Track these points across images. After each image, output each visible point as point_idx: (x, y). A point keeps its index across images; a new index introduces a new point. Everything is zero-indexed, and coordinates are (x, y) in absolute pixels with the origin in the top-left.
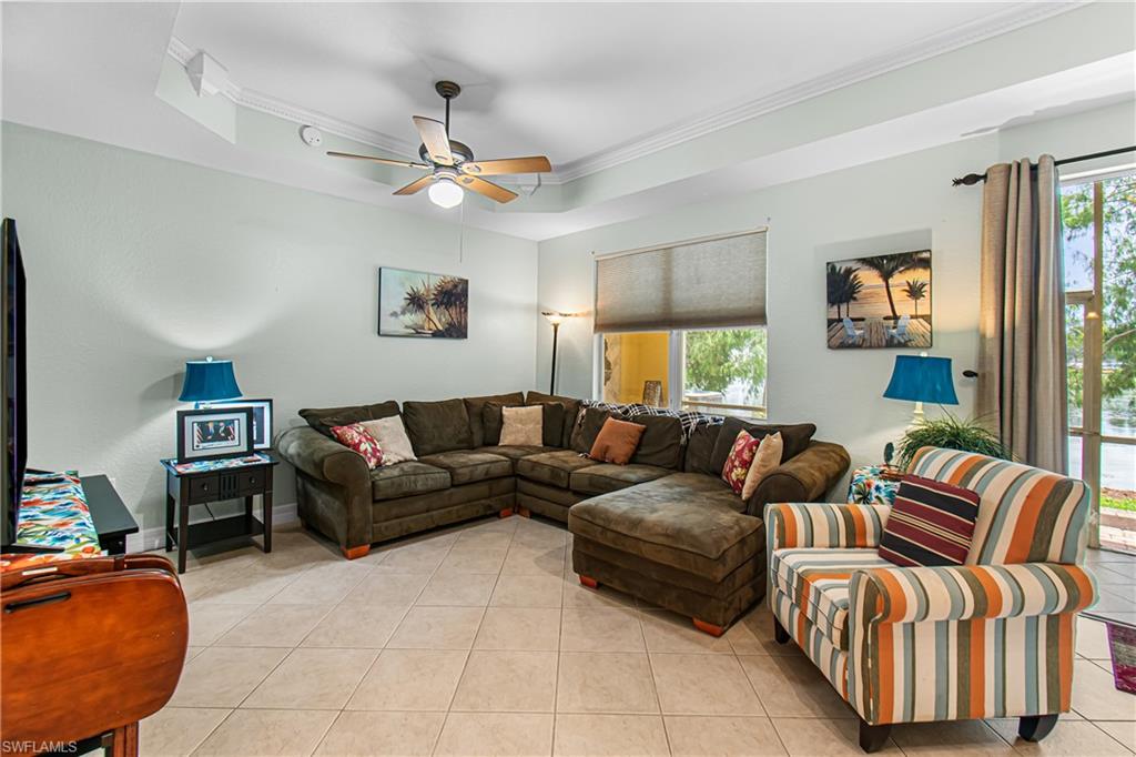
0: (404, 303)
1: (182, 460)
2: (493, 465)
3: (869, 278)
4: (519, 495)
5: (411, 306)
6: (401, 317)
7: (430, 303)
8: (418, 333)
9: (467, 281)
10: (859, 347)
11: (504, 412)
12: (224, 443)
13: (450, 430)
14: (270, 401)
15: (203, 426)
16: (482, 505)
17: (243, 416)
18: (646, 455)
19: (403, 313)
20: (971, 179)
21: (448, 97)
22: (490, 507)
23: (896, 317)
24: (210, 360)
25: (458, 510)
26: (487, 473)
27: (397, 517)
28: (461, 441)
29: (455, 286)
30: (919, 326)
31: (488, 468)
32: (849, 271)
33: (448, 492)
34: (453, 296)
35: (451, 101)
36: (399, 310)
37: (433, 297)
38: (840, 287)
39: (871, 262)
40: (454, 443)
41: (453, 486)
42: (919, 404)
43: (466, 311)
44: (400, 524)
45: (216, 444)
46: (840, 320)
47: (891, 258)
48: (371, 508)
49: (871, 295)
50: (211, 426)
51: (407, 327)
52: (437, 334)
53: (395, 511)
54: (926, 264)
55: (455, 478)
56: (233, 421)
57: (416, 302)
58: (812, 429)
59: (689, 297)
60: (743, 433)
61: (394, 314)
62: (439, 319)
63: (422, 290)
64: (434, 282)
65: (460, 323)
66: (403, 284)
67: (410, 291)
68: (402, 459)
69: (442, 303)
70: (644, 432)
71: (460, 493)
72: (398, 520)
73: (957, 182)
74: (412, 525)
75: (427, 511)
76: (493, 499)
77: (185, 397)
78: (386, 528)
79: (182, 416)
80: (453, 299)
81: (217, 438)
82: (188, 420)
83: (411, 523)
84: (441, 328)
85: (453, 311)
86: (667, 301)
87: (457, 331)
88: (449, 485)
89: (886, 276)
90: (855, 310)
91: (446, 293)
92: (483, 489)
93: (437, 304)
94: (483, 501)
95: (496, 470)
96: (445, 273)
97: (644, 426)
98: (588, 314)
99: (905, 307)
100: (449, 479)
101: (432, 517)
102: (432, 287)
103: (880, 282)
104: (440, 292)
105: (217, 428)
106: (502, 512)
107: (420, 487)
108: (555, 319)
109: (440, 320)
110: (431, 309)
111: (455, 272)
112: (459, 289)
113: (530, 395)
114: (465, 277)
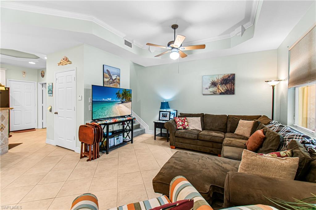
0: (210, 85)
1: (159, 120)
2: (213, 137)
5: (212, 86)
6: (209, 89)
7: (219, 84)
8: (214, 93)
9: (234, 75)
11: (239, 122)
12: (165, 118)
14: (177, 111)
15: (163, 114)
16: (209, 149)
17: (169, 113)
21: (175, 29)
22: (212, 151)
24: (165, 101)
25: (200, 147)
26: (210, 139)
27: (181, 142)
29: (229, 77)
31: (211, 138)
33: (196, 141)
36: (208, 87)
37: (220, 82)
43: (234, 84)
44: (182, 145)
45: (164, 118)
48: (174, 137)
50: (164, 114)
51: (211, 92)
52: (222, 94)
55: (199, 137)
57: (214, 84)
61: (207, 89)
62: (222, 88)
63: (216, 80)
64: (220, 77)
65: (231, 89)
66: (210, 80)
67: (212, 81)
68: (194, 129)
69: (223, 83)
70: (264, 139)
71: (200, 143)
72: (182, 143)
74: (185, 146)
75: (190, 144)
76: (214, 149)
77: (161, 109)
78: (178, 144)
79: (160, 111)
80: (228, 81)
81: (165, 117)
82: (161, 113)
84: (223, 91)
85: (228, 85)
87: (231, 92)
88: (197, 139)
91: (225, 80)
92: (210, 144)
93: (222, 84)
94: (210, 148)
95: (217, 139)
96: (225, 73)
100: (197, 137)
101: (191, 146)
102: (220, 79)
104: (223, 80)
105: (165, 115)
107: (187, 136)
108: (273, 83)
109: (223, 89)
110: (219, 86)
111: (229, 72)
112: (231, 78)
113: (264, 116)
114: (234, 73)
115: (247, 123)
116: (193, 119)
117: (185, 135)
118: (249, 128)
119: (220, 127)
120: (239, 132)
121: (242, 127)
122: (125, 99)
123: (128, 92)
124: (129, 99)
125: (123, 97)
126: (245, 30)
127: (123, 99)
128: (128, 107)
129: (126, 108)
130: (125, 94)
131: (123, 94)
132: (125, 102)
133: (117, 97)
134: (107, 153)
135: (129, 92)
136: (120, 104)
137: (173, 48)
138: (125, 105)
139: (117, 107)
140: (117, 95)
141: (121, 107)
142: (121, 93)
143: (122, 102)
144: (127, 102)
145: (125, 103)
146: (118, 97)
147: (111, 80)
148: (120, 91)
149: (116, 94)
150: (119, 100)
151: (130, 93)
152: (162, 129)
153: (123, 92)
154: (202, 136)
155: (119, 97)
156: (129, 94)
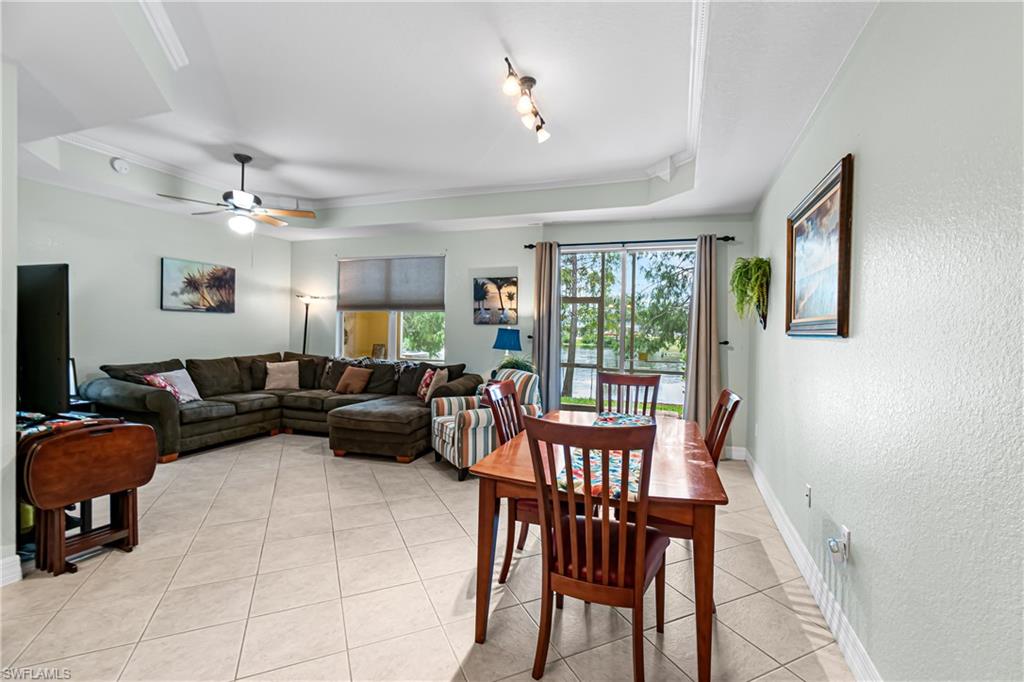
0: (182, 285)
3: (492, 288)
4: (285, 420)
5: (188, 288)
6: (181, 296)
7: (204, 285)
8: (194, 308)
9: (233, 271)
10: (486, 323)
11: (268, 366)
13: (226, 380)
14: (73, 359)
16: (258, 427)
18: (373, 388)
19: (182, 293)
20: (531, 247)
21: (243, 164)
22: (263, 428)
23: (503, 309)
25: (240, 430)
26: (262, 404)
27: (198, 435)
28: (234, 387)
29: (225, 273)
30: (512, 314)
31: (262, 402)
32: (484, 284)
33: (233, 418)
34: (223, 281)
36: (178, 291)
37: (206, 281)
38: (480, 293)
39: (494, 280)
40: (229, 389)
41: (238, 414)
42: (507, 351)
43: (233, 292)
44: (200, 439)
46: (479, 309)
47: (501, 279)
48: (179, 429)
49: (493, 297)
51: (185, 304)
52: (210, 309)
53: (197, 431)
54: (515, 284)
55: (239, 409)
57: (192, 284)
58: (463, 366)
59: (401, 290)
60: (429, 370)
61: (175, 294)
62: (211, 298)
63: (197, 276)
64: (208, 270)
65: (228, 301)
66: (181, 271)
67: (188, 277)
68: (192, 399)
69: (214, 286)
70: (372, 374)
71: (241, 419)
72: (199, 437)
73: (526, 247)
75: (220, 431)
76: (266, 423)
78: (191, 442)
80: (223, 283)
83: (209, 439)
84: (212, 305)
85: (223, 292)
87: (227, 307)
88: (234, 413)
89: (499, 288)
90: (486, 304)
91: (217, 278)
92: (259, 416)
93: (210, 287)
94: (259, 424)
95: (268, 403)
96: (216, 264)
97: (371, 370)
98: (332, 298)
99: (507, 304)
100: (235, 410)
101: (222, 435)
102: (206, 274)
103: (497, 291)
104: (212, 278)
106: (273, 432)
107: (214, 414)
108: (305, 300)
109: (212, 299)
110: (205, 291)
111: (225, 263)
112: (228, 276)
113: (286, 354)
114: (233, 267)
115: (288, 366)
118: (293, 373)
120: (278, 385)
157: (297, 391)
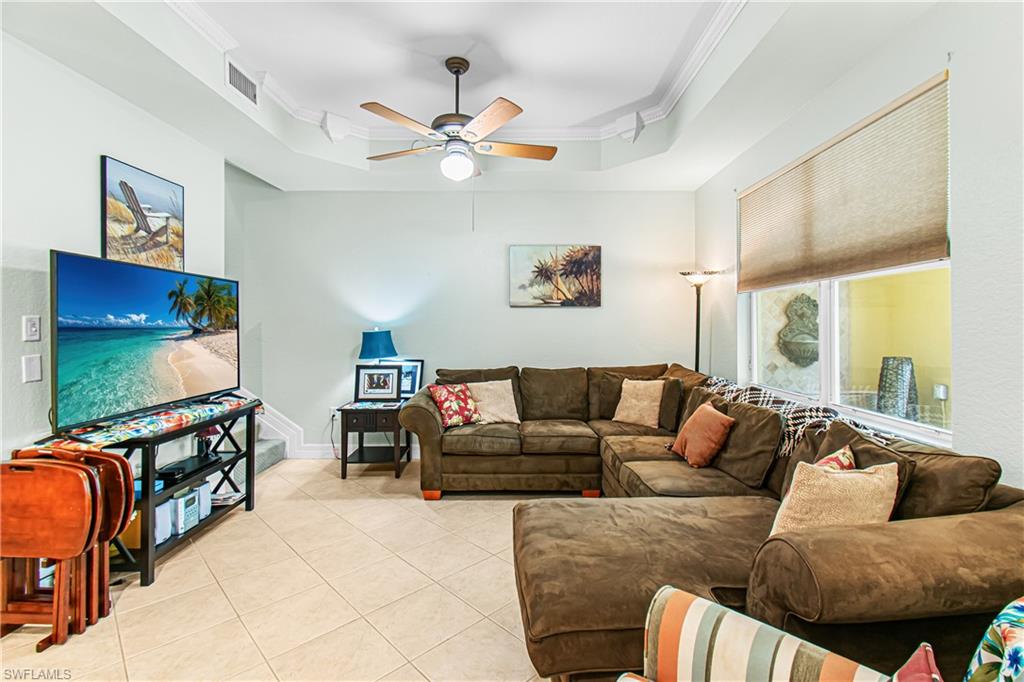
0: (532, 276)
1: (357, 400)
2: (569, 439)
5: (539, 278)
6: (529, 289)
7: (559, 273)
8: (546, 302)
9: (599, 249)
11: (623, 386)
12: (382, 391)
14: (422, 361)
15: (371, 376)
16: (558, 479)
17: (395, 371)
18: (731, 461)
19: (531, 285)
21: (457, 73)
22: (566, 483)
24: (377, 330)
25: (528, 479)
26: (561, 447)
27: (464, 472)
29: (587, 254)
31: (563, 442)
33: (515, 458)
34: (585, 265)
35: (460, 77)
36: (527, 283)
37: (561, 267)
41: (522, 453)
43: (598, 278)
44: (467, 479)
45: (377, 391)
48: (439, 458)
50: (375, 377)
51: (535, 298)
52: (566, 303)
53: (462, 467)
55: (525, 446)
56: (388, 375)
57: (544, 273)
61: (523, 287)
62: (568, 287)
63: (550, 262)
64: (562, 254)
65: (592, 291)
66: (530, 258)
67: (538, 264)
68: (497, 420)
69: (571, 273)
71: (528, 463)
72: (465, 475)
74: (478, 483)
75: (495, 473)
76: (571, 475)
77: (362, 356)
78: (454, 480)
79: (359, 368)
80: (583, 267)
81: (379, 386)
82: (362, 372)
84: (570, 297)
85: (584, 279)
86: (808, 240)
87: (589, 298)
88: (518, 451)
91: (576, 262)
92: (560, 462)
93: (566, 274)
94: (558, 476)
95: (579, 445)
96: (574, 243)
97: (733, 419)
100: (519, 447)
101: (498, 479)
102: (561, 258)
104: (569, 262)
105: (379, 379)
108: (697, 279)
109: (569, 290)
110: (559, 279)
111: (583, 240)
112: (590, 257)
113: (675, 365)
114: (598, 244)
115: (646, 388)
116: (491, 387)
117: (477, 445)
118: (653, 401)
119: (572, 406)
120: (628, 416)
121: (634, 401)
122: (210, 318)
123: (223, 288)
124: (227, 316)
125: (200, 309)
126: (643, 127)
127: (198, 316)
128: (221, 356)
129: (213, 357)
130: (210, 297)
131: (198, 299)
132: (210, 329)
133: (172, 309)
134: (146, 581)
135: (226, 292)
136: (185, 342)
137: (453, 139)
138: (207, 346)
139: (170, 355)
140: (174, 299)
141: (191, 356)
142: (191, 292)
143: (197, 332)
144: (217, 332)
145: (210, 333)
146: (176, 309)
147: (142, 233)
148: (185, 282)
149: (171, 295)
150: (183, 322)
151: (230, 294)
152: (365, 434)
153: (200, 288)
154: (536, 440)
155: (181, 308)
156: (226, 297)
157: (648, 431)
